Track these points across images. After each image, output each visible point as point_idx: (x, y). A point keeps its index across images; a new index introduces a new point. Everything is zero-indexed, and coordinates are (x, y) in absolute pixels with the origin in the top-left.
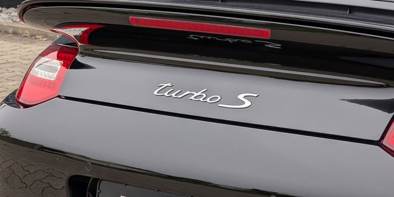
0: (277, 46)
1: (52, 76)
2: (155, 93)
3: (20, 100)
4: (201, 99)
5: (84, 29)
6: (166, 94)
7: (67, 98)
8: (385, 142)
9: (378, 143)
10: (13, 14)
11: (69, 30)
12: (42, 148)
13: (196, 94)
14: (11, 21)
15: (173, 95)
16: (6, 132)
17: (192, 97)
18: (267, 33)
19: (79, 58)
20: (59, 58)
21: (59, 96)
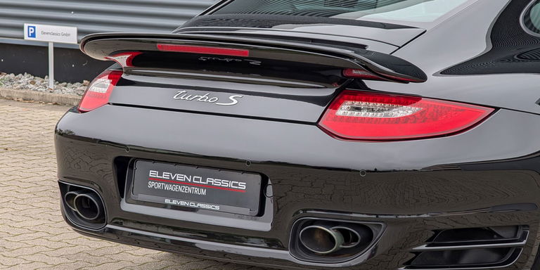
0: (258, 63)
1: (104, 90)
2: (175, 97)
3: (80, 109)
4: (205, 100)
5: (128, 56)
6: (182, 98)
7: (114, 104)
8: (320, 124)
9: (316, 124)
10: (78, 88)
11: (120, 57)
12: (100, 141)
13: (202, 97)
14: (75, 94)
15: (187, 98)
16: (71, 132)
17: (199, 99)
18: (246, 53)
19: (124, 76)
20: (109, 78)
21: (109, 103)
